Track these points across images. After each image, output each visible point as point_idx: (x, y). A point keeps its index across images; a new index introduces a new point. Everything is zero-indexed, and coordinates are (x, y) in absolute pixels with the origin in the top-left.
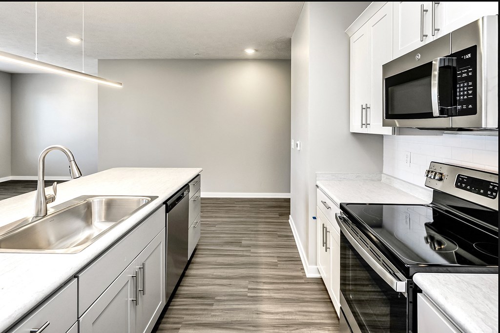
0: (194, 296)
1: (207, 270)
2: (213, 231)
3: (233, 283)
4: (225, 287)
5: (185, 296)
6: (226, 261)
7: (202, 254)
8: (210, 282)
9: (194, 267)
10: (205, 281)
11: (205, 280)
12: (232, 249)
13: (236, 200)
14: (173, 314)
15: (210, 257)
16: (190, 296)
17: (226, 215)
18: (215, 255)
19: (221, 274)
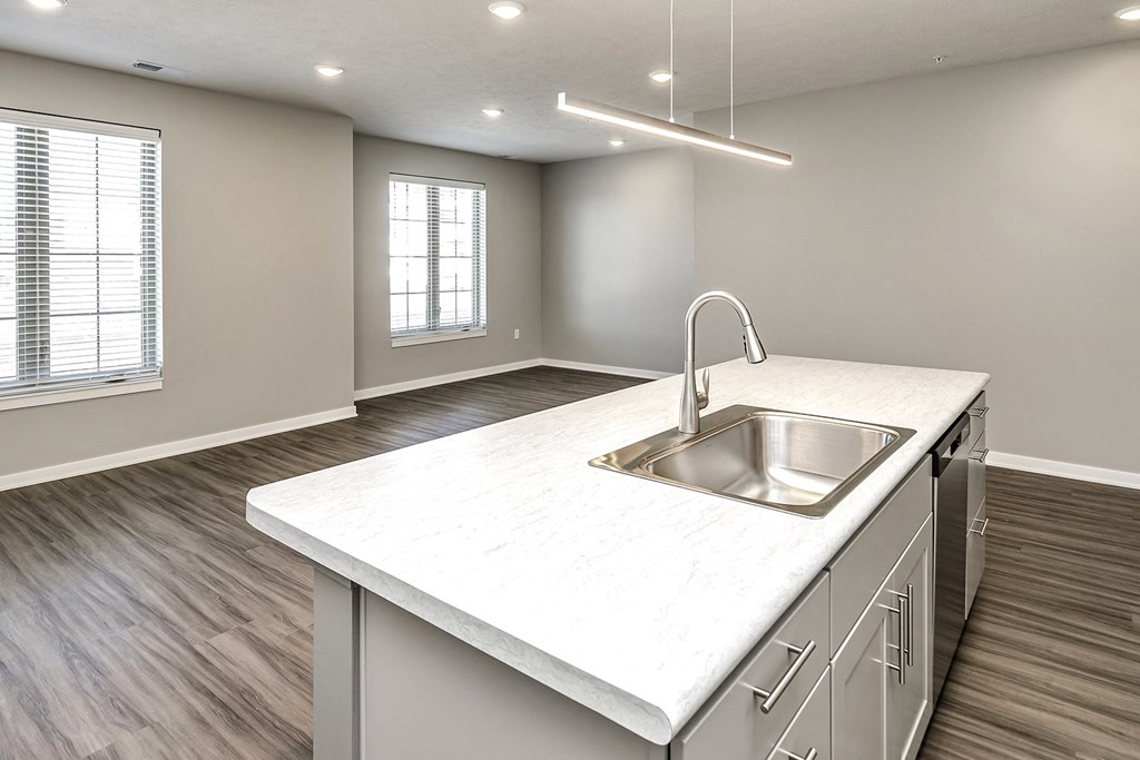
0: (1003, 724)
1: (1025, 665)
2: (1017, 561)
3: (1131, 733)
4: (1104, 735)
5: (973, 713)
6: (1088, 660)
7: (997, 617)
8: (1044, 704)
9: (981, 644)
10: (1025, 693)
11: (1028, 691)
12: (1099, 630)
13: (1075, 487)
14: (949, 746)
15: (1024, 631)
16: (989, 719)
17: (1049, 525)
18: (1040, 631)
19: (1081, 693)
